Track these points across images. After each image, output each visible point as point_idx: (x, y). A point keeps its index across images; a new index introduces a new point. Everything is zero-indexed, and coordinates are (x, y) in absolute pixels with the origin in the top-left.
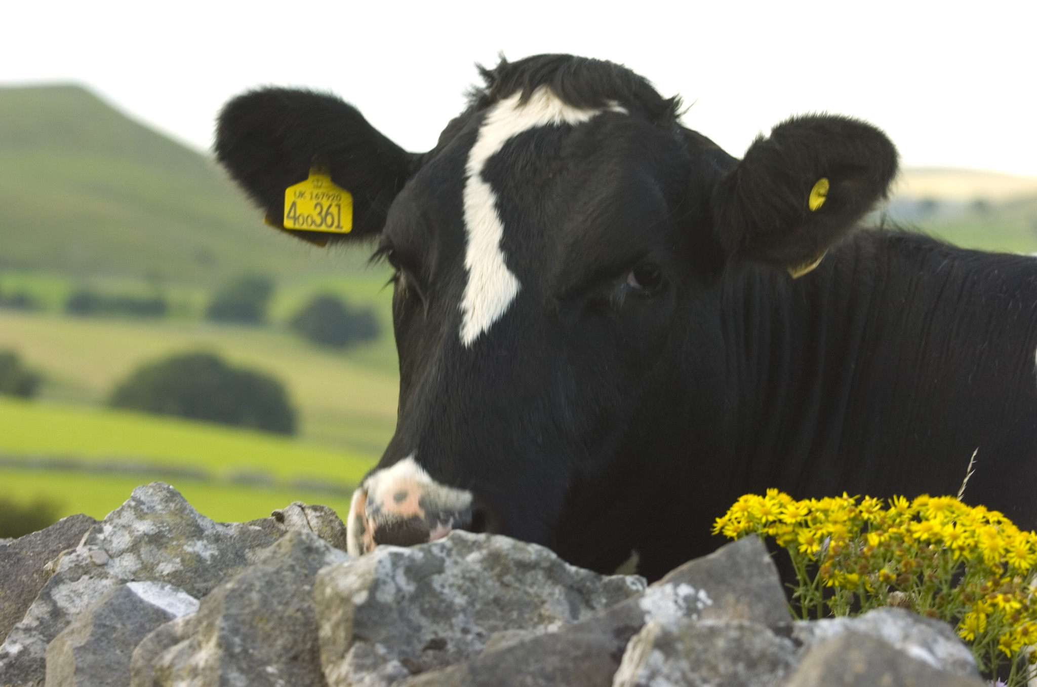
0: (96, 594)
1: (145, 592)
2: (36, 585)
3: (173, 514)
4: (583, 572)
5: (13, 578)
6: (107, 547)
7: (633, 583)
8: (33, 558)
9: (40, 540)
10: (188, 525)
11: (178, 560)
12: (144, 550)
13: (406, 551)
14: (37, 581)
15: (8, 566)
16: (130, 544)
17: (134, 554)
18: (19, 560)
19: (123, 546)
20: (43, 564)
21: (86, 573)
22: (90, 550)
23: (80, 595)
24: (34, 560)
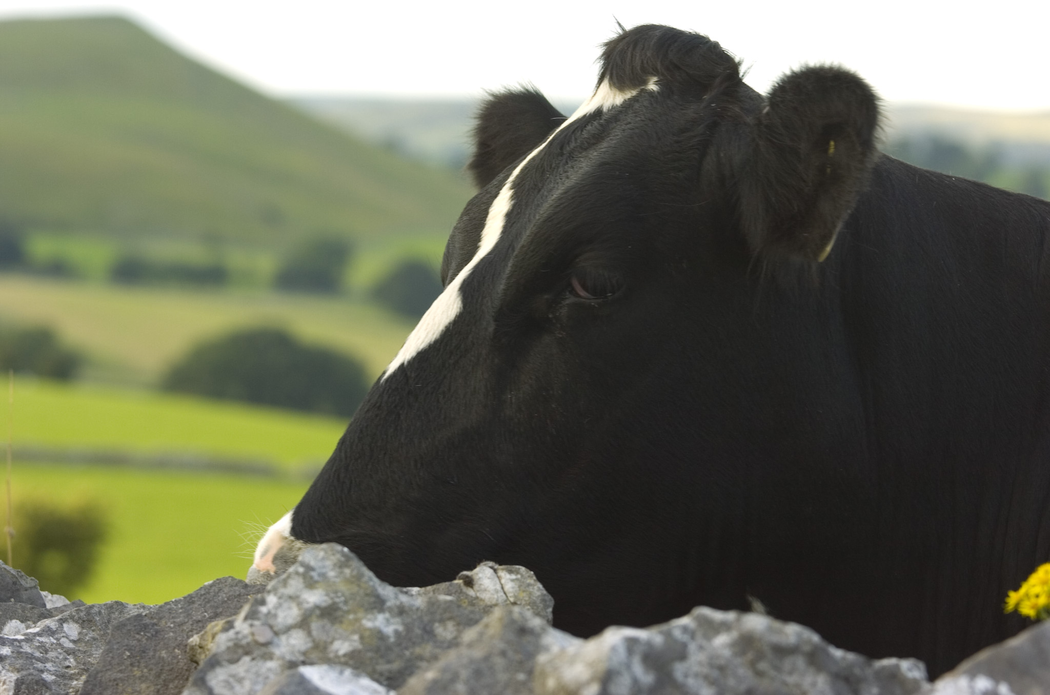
0: (260, 679)
1: (322, 678)
2: (178, 662)
3: (348, 581)
4: (851, 657)
5: (151, 653)
6: (271, 622)
7: (910, 670)
8: (173, 630)
9: (181, 608)
10: (367, 595)
11: (356, 637)
12: (315, 625)
13: (641, 634)
14: (180, 657)
15: (144, 639)
16: (299, 619)
17: (304, 630)
18: (157, 632)
19: (290, 621)
20: (185, 637)
21: (247, 653)
22: (251, 626)
23: (240, 680)
24: (174, 632)
